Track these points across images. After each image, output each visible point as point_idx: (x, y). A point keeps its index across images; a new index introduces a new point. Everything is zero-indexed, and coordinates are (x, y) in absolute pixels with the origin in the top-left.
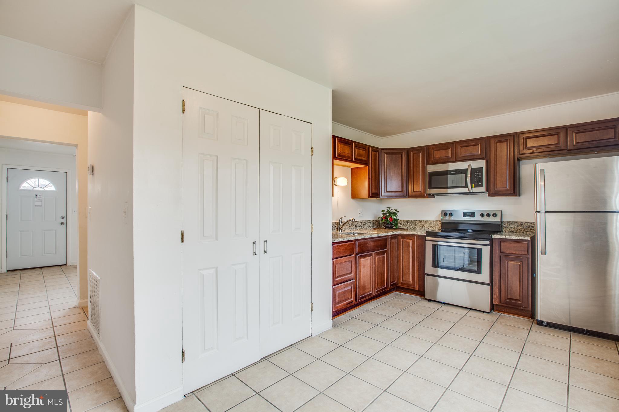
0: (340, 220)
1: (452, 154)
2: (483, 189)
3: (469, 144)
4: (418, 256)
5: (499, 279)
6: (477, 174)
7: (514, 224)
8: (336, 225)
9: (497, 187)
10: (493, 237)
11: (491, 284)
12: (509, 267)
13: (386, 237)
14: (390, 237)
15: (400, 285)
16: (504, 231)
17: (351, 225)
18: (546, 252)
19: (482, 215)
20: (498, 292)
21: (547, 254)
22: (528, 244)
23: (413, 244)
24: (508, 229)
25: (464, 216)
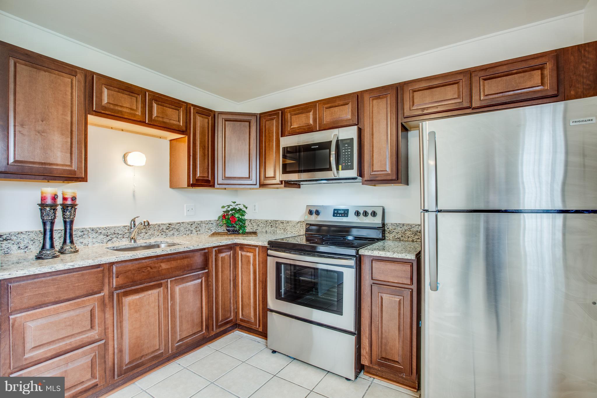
0: (132, 223)
1: (315, 120)
2: (353, 173)
3: (336, 104)
4: (261, 279)
5: (370, 323)
6: (345, 149)
7: (401, 228)
8: (127, 231)
9: (374, 170)
10: (360, 253)
11: (358, 333)
12: (383, 305)
13: (206, 251)
14: (214, 250)
15: (238, 322)
16: (388, 239)
17: (167, 229)
18: (438, 285)
19: (357, 214)
20: (368, 345)
21: (439, 289)
22: (412, 266)
23: (255, 260)
24: (393, 236)
25: (334, 216)
